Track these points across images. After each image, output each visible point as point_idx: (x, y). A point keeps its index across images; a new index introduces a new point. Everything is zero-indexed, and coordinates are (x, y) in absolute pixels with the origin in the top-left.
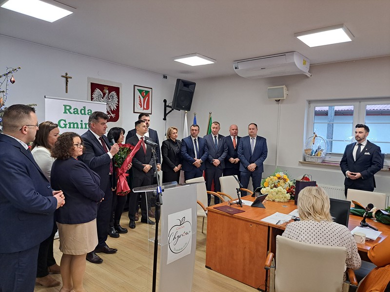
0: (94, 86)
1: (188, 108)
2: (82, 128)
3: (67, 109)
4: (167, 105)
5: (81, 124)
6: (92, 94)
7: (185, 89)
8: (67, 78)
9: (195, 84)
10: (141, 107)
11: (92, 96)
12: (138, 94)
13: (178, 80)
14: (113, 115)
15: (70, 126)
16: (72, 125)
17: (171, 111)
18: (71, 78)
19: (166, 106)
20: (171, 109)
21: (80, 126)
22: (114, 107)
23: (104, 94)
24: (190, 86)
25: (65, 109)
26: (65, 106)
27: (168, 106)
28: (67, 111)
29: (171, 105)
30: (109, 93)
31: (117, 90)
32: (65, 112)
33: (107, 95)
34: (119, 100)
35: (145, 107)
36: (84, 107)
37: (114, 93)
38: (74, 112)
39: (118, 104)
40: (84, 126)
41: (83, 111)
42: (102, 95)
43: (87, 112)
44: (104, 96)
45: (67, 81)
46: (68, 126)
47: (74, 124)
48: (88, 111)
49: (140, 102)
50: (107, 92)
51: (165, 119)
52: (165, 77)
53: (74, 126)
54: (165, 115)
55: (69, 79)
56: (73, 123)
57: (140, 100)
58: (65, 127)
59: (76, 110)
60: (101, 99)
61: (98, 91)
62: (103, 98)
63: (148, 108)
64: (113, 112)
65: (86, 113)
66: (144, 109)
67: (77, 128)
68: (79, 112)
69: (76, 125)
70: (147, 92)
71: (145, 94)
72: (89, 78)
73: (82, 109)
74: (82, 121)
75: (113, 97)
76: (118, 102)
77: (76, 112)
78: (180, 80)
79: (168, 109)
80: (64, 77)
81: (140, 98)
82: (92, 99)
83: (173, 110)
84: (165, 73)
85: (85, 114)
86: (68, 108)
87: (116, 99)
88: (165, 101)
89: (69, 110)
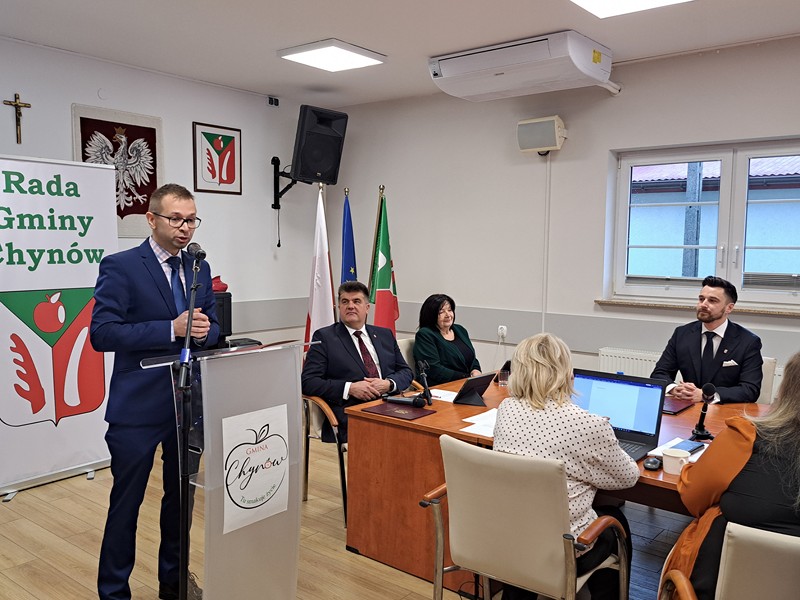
0: (89, 127)
1: (331, 178)
2: (52, 227)
3: (13, 182)
4: (281, 170)
5: (52, 218)
6: (84, 147)
7: (323, 129)
8: (17, 108)
9: (345, 117)
10: (214, 177)
11: (84, 152)
12: (203, 144)
13: (304, 109)
14: (140, 198)
15: (22, 222)
16: (27, 221)
17: (289, 186)
18: (28, 106)
19: (277, 174)
20: (290, 181)
21: (47, 223)
22: (142, 178)
23: (116, 146)
24: (334, 123)
25: (8, 182)
26: (8, 174)
27: (284, 174)
28: (13, 187)
29: (288, 170)
30: (129, 142)
31: (149, 135)
32: (8, 190)
33: (122, 147)
34: (154, 160)
35: (224, 177)
36: (58, 177)
37: (140, 143)
38: (31, 190)
39: (154, 171)
40: (58, 223)
41: (54, 188)
42: (111, 148)
43: (64, 189)
44: (116, 148)
45: (18, 115)
46: (16, 223)
47: (31, 218)
48: (68, 185)
49: (212, 164)
50: (124, 139)
51: (276, 206)
52: (274, 101)
53: (31, 222)
54: (278, 195)
55: (23, 110)
56: (28, 215)
57: (211, 160)
58: (10, 225)
59: (35, 184)
60: (109, 157)
61: (99, 139)
62: (113, 155)
63: (231, 179)
64: (141, 190)
65: (63, 191)
66: (221, 181)
67: (41, 226)
68: (44, 189)
69: (36, 221)
70: (229, 141)
71: (224, 144)
72: (74, 107)
73: (52, 182)
74: (52, 211)
75: (139, 152)
76: (154, 164)
77: (36, 188)
78: (307, 106)
79: (284, 182)
80: (10, 103)
81: (209, 154)
82: (85, 158)
83: (294, 182)
84: (274, 93)
85: (59, 193)
86: (15, 178)
87: (146, 158)
88: (276, 162)
89: (17, 184)
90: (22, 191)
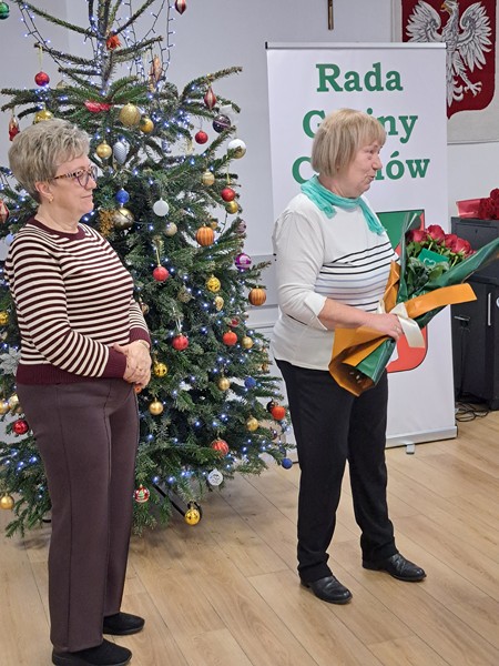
3: (328, 78)
25: (323, 77)
26: (322, 68)
28: (328, 84)
32: (323, 88)
36: (377, 66)
37: (476, 8)
38: (347, 85)
41: (373, 81)
43: (384, 81)
48: (389, 75)
59: (352, 77)
61: (423, 11)
64: (474, 77)
65: (383, 84)
68: (362, 84)
73: (371, 73)
74: (370, 112)
77: (353, 83)
85: (378, 87)
86: (330, 72)
87: (483, 30)
89: (331, 79)
90: (337, 88)
